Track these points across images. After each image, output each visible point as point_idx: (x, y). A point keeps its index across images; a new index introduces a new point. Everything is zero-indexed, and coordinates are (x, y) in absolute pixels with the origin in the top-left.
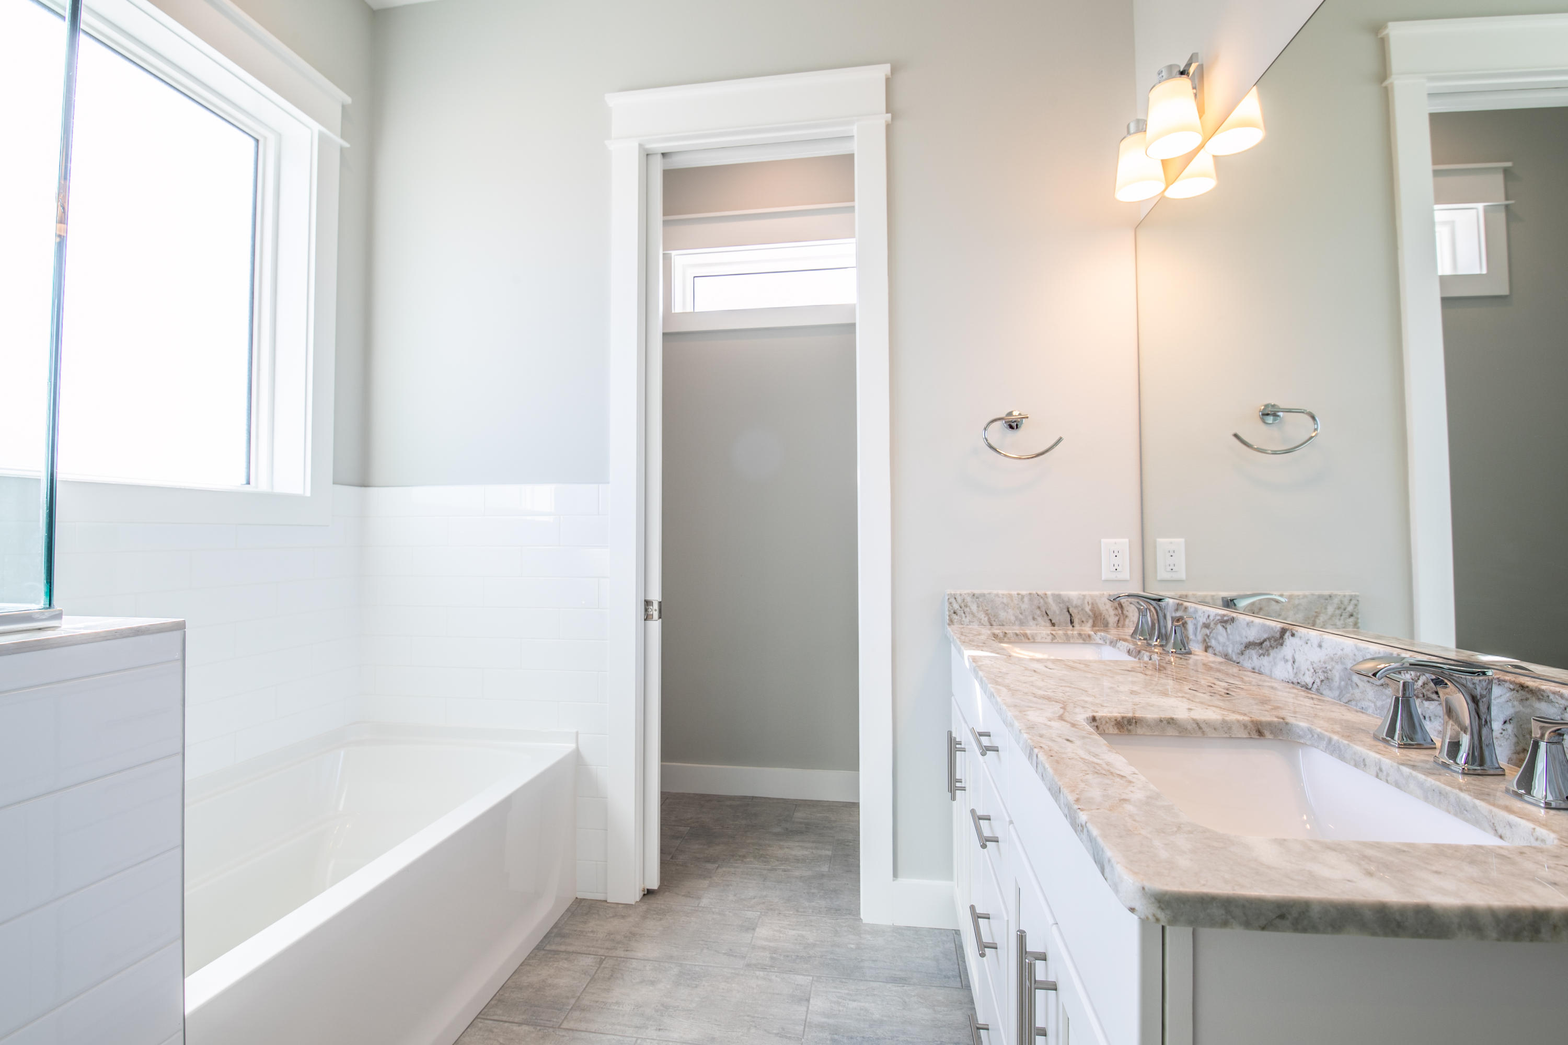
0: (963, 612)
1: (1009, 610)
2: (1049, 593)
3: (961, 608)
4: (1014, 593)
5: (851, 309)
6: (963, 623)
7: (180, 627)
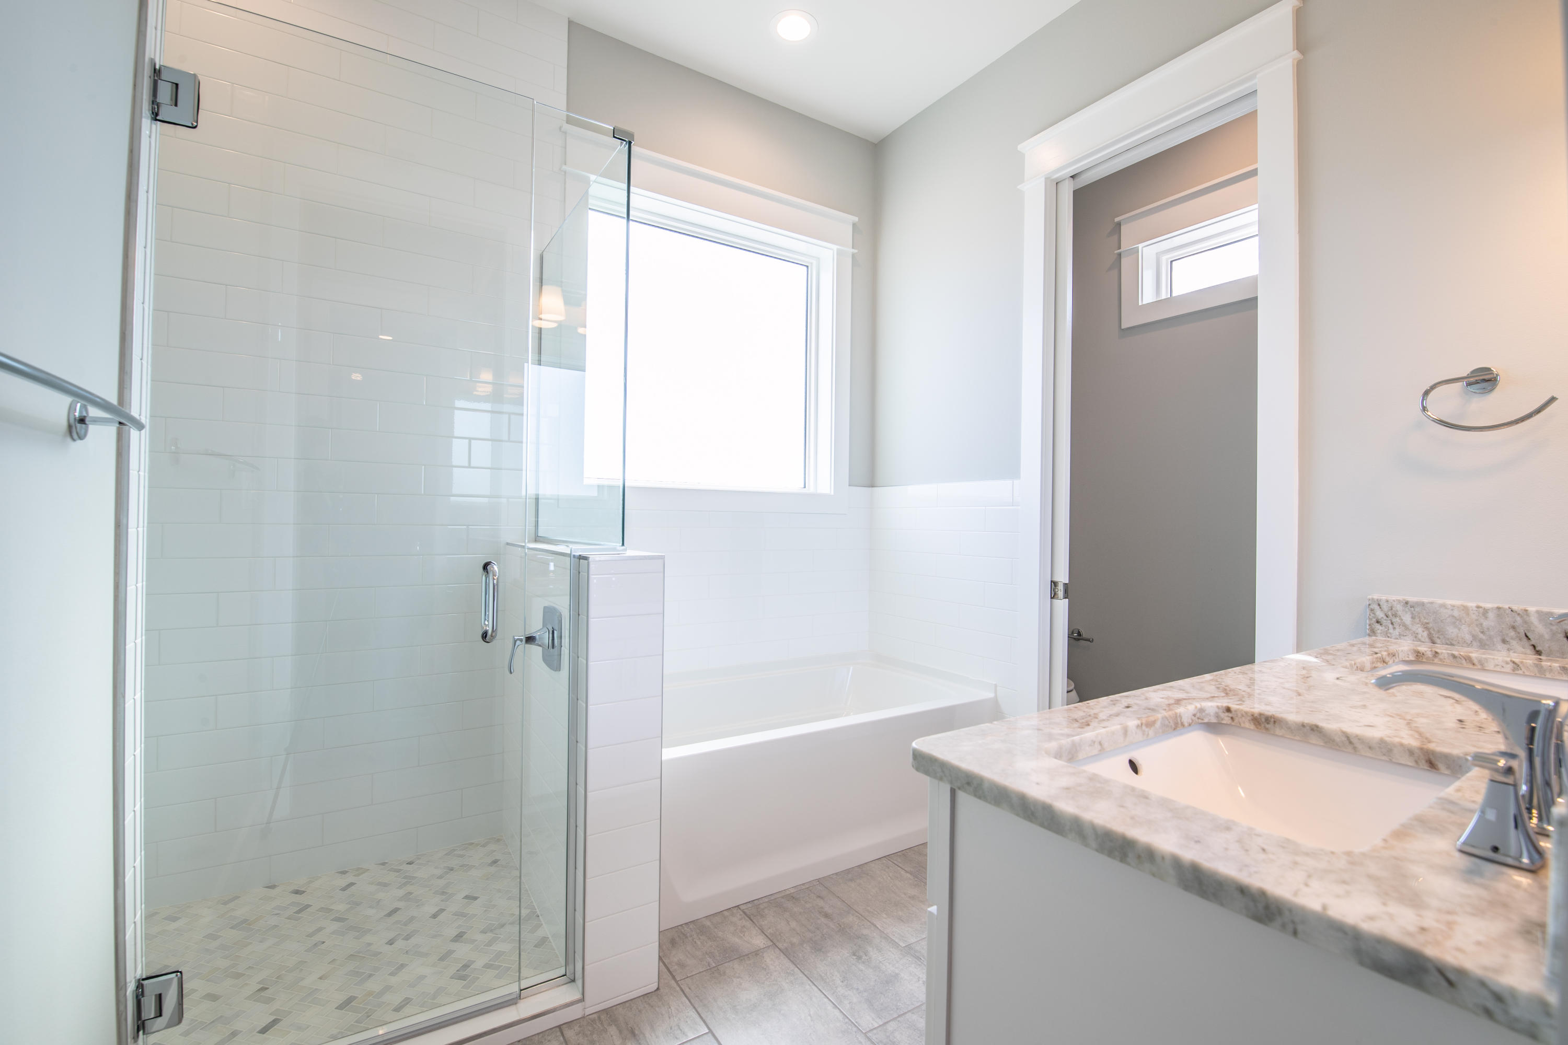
0: (1389, 622)
1: (1463, 627)
2: (1532, 609)
3: (1387, 617)
4: (1472, 605)
5: (1253, 282)
6: (1389, 635)
7: (662, 558)
